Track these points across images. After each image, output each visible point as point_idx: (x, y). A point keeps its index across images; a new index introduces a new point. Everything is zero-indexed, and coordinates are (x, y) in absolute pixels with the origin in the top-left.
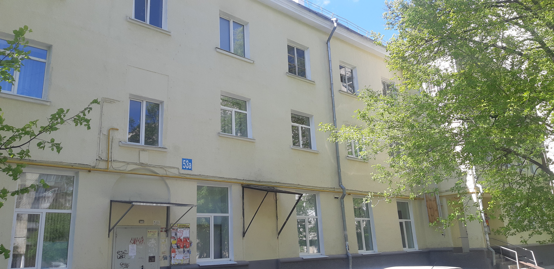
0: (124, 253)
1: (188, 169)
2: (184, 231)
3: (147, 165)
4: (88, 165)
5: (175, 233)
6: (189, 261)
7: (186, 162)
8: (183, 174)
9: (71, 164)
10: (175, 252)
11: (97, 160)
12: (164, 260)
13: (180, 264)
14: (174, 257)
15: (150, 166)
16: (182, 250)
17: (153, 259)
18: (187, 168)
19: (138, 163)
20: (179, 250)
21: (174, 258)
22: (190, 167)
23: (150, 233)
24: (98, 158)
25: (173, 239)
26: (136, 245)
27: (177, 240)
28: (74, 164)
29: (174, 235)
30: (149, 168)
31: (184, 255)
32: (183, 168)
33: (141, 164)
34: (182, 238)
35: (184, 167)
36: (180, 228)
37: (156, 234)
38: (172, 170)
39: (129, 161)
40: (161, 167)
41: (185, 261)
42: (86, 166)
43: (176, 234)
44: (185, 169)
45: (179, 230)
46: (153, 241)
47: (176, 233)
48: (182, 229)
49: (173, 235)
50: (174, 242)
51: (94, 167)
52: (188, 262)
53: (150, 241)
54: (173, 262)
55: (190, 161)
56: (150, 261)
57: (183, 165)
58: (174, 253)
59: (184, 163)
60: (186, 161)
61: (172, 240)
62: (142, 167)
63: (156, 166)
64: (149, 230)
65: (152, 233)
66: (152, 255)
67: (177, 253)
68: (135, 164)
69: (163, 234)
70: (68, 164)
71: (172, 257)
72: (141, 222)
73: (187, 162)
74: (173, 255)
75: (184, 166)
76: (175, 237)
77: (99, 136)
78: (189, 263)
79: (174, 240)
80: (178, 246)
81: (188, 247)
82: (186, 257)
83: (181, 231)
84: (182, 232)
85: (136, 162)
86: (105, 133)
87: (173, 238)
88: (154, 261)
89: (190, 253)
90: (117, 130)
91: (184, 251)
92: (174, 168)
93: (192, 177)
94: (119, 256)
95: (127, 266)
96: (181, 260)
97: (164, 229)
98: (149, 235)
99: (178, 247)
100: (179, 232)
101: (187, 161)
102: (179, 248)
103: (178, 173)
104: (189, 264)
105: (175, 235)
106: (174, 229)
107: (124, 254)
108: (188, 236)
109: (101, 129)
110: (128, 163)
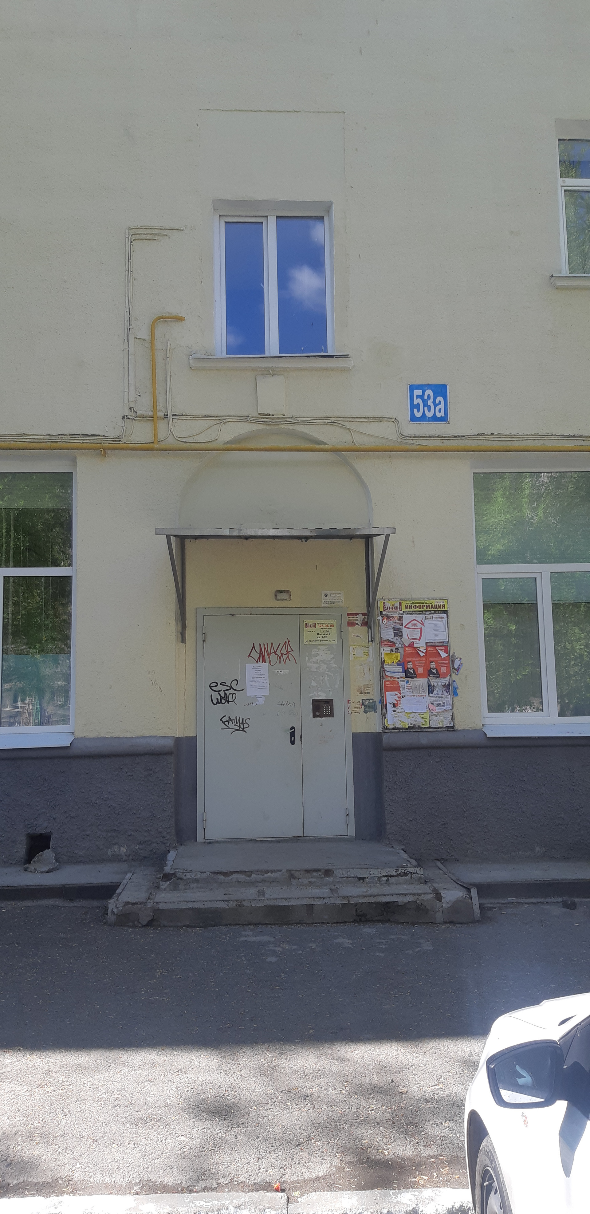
0: (231, 688)
1: (434, 418)
2: (426, 622)
3: (283, 419)
4: (99, 435)
5: (394, 629)
6: (453, 720)
7: (426, 397)
8: (415, 436)
9: (50, 437)
10: (397, 689)
11: (123, 417)
12: (365, 712)
13: (420, 727)
14: (394, 705)
15: (294, 421)
16: (422, 682)
17: (326, 709)
18: (429, 414)
19: (256, 414)
20: (413, 682)
21: (395, 709)
22: (440, 410)
23: (313, 629)
24: (127, 413)
25: (389, 648)
26: (267, 664)
27: (401, 650)
28: (60, 437)
29: (392, 636)
30: (291, 427)
31: (432, 700)
32: (413, 418)
33: (265, 418)
34: (421, 645)
35: (418, 415)
36: (409, 613)
37: (334, 631)
38: (374, 429)
39: (223, 414)
40: (333, 420)
41: (435, 719)
42: (93, 438)
43: (398, 633)
44: (424, 418)
45: (406, 619)
46: (323, 654)
47: (399, 629)
48: (419, 617)
49: (388, 634)
50: (391, 658)
51: (117, 440)
52: (446, 723)
53: (314, 652)
54: (393, 720)
55: (441, 390)
56: (318, 714)
57: (413, 406)
58: (393, 693)
59: (416, 401)
60: (424, 393)
61: (385, 651)
62: (268, 428)
63: (316, 418)
64: (307, 622)
65: (318, 630)
66: (322, 696)
67: (405, 692)
68: (243, 421)
69: (358, 633)
70: (42, 437)
71: (389, 707)
72: (278, 597)
73: (429, 396)
74: (390, 697)
75: (415, 410)
76: (394, 640)
77: (127, 348)
78: (452, 727)
79: (392, 651)
80: (406, 672)
81: (444, 676)
82: (439, 705)
83: (414, 622)
84: (419, 626)
85: (246, 414)
86: (143, 333)
87: (386, 645)
88: (332, 715)
89: (455, 694)
90: (180, 319)
91: (431, 689)
92: (380, 419)
93: (448, 444)
94: (216, 696)
95: (242, 726)
96: (421, 715)
97: (360, 618)
98: (309, 635)
99: (408, 674)
100: (410, 626)
101: (429, 392)
102: (412, 677)
103: (394, 437)
104: (451, 729)
105: (396, 635)
106: (388, 617)
107: (232, 691)
108: (442, 637)
109: (130, 324)
110: (222, 420)
